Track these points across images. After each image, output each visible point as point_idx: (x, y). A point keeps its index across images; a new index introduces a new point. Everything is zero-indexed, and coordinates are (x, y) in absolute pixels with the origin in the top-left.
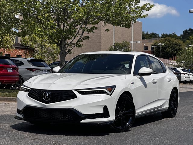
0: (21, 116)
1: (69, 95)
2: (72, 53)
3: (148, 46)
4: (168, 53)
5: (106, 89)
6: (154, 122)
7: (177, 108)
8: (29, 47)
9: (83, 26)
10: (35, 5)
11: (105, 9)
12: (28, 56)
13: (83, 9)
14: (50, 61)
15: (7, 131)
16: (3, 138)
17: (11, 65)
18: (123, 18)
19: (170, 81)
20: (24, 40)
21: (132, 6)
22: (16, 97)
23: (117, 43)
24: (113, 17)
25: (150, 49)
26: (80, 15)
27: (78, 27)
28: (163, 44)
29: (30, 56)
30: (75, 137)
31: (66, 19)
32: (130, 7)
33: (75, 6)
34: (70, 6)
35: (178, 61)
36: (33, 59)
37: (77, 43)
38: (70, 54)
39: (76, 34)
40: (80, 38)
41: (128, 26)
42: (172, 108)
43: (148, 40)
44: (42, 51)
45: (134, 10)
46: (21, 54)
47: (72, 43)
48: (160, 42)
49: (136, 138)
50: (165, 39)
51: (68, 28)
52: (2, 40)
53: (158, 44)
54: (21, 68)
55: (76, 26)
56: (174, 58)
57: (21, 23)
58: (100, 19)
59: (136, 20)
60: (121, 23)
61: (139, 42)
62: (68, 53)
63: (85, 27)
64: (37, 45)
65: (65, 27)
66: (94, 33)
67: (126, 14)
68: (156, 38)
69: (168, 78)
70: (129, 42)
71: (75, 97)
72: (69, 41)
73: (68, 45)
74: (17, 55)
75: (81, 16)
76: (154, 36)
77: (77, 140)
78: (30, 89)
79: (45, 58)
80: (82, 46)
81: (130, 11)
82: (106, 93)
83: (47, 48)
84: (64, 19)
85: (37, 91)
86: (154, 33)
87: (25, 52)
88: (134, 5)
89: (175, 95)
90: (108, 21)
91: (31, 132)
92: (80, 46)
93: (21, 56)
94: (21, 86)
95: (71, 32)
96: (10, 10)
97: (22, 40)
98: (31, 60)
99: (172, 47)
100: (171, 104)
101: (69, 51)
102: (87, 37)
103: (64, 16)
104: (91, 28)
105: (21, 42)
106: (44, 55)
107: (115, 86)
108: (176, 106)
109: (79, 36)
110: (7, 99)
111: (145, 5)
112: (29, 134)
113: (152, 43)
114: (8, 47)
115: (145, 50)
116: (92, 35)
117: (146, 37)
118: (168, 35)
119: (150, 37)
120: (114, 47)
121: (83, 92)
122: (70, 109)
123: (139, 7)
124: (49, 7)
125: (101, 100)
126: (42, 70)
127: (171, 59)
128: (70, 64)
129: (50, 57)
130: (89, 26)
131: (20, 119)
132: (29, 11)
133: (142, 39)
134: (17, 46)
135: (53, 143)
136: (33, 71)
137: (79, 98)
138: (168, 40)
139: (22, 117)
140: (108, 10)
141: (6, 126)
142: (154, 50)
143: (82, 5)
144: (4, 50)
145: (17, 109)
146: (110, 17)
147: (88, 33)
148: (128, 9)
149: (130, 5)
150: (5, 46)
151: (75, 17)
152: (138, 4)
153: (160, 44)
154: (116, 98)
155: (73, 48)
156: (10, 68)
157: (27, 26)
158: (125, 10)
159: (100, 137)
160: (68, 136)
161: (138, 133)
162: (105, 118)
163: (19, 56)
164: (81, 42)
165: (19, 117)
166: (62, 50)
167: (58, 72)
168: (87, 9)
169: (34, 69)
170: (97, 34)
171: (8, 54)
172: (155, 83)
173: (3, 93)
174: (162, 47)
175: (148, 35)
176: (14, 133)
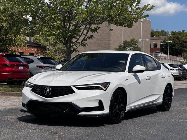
0: (25, 109)
1: (67, 90)
2: (78, 51)
3: (157, 44)
4: (177, 50)
5: (102, 86)
6: (148, 115)
7: (171, 102)
8: (42, 45)
9: (88, 26)
10: (42, 7)
11: (107, 11)
12: (40, 54)
13: (87, 11)
14: (61, 58)
15: (13, 122)
16: (8, 129)
17: (22, 62)
18: (125, 18)
19: (164, 77)
20: (37, 39)
21: (133, 7)
22: (22, 92)
23: (126, 41)
24: (116, 17)
25: (159, 46)
26: (84, 16)
27: (83, 27)
28: (172, 41)
29: (43, 53)
30: (73, 127)
31: (71, 19)
32: (132, 8)
33: (79, 8)
34: (75, 8)
35: (185, 58)
36: (43, 56)
37: (82, 42)
38: (75, 52)
39: (80, 34)
40: (85, 38)
41: (130, 25)
42: (166, 102)
43: (157, 38)
44: (53, 49)
45: (135, 11)
46: (34, 52)
47: (77, 42)
48: (169, 39)
49: (126, 129)
50: (174, 36)
51: (73, 28)
52: (15, 39)
53: (167, 42)
54: (31, 66)
55: (81, 26)
56: (182, 55)
57: (30, 23)
58: (104, 19)
59: (137, 20)
60: (124, 23)
61: (148, 40)
62: (73, 52)
63: (89, 28)
64: (49, 43)
65: (71, 28)
66: (97, 32)
67: (128, 14)
68: (165, 35)
69: (162, 75)
70: (137, 40)
71: (73, 92)
72: (74, 40)
73: (74, 44)
74: (30, 53)
75: (84, 18)
76: (163, 33)
77: (74, 130)
78: (33, 85)
79: (56, 56)
80: (87, 45)
81: (131, 12)
82: (101, 89)
83: (58, 46)
84: (70, 20)
85: (40, 87)
86: (163, 31)
87: (37, 50)
88: (135, 6)
89: (169, 90)
90: (111, 21)
91: (34, 123)
92: (84, 45)
93: (34, 53)
94: (26, 83)
95: (76, 32)
96: (19, 11)
97: (34, 39)
98: (40, 58)
99: (180, 44)
100: (165, 99)
101: (74, 49)
102: (92, 37)
103: (69, 17)
104: (95, 28)
105: (34, 40)
106: (55, 52)
107: (109, 83)
108: (170, 100)
109: (84, 36)
110: (17, 94)
111: (145, 6)
112: (32, 125)
113: (161, 41)
114: (20, 46)
115: (154, 47)
116: (102, 33)
117: (156, 35)
118: (177, 32)
119: (159, 35)
120: (123, 45)
121: (81, 88)
122: (69, 103)
123: (140, 8)
124: (55, 9)
125: (96, 95)
126: (51, 67)
127: (180, 56)
128: (73, 61)
129: (61, 54)
130: (93, 26)
131: (25, 111)
132: (37, 12)
133: (151, 37)
134: (30, 45)
135: (52, 132)
136: (43, 68)
137: (76, 93)
138: (176, 37)
139: (27, 110)
140: (109, 12)
141: (13, 118)
142: (163, 47)
143: (86, 6)
144: (17, 48)
145: (23, 103)
146: (113, 18)
147: (92, 33)
148: (130, 10)
149: (131, 6)
150: (18, 44)
151: (78, 18)
152: (139, 5)
153: (169, 41)
154: (110, 93)
155: (78, 47)
156: (21, 65)
157: (35, 26)
158: (126, 11)
159: (95, 128)
160: (66, 127)
161: (130, 124)
162: (100, 111)
163: (32, 54)
164: (86, 41)
165: (24, 110)
166: (68, 48)
167: (60, 70)
168: (90, 10)
169: (44, 66)
170: (107, 32)
171: (21, 51)
172: (149, 79)
173: (14, 89)
174: (171, 45)
175: (157, 33)
176: (19, 124)
